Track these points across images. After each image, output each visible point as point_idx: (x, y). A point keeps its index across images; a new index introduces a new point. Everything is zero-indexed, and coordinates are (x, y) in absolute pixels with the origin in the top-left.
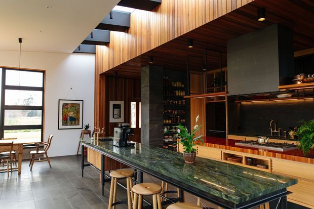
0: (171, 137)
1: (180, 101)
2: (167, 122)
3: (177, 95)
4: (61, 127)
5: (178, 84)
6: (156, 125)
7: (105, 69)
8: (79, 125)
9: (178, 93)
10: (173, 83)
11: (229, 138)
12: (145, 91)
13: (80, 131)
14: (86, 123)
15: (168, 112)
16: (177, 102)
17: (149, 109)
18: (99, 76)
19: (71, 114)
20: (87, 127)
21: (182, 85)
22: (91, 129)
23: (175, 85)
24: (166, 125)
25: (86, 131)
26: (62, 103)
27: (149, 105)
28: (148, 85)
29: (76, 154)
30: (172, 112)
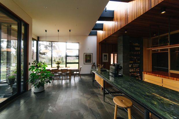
0: (132, 69)
1: (137, 52)
2: (131, 62)
3: (136, 49)
4: (85, 63)
5: (137, 44)
6: (126, 64)
7: (101, 40)
8: (91, 62)
9: (137, 49)
10: (133, 44)
11: (170, 72)
12: (120, 48)
13: (91, 65)
14: (93, 62)
15: (131, 58)
16: (135, 53)
17: (122, 56)
18: (98, 43)
19: (88, 59)
20: (94, 63)
21: (138, 44)
22: (96, 64)
23: (135, 45)
24: (130, 64)
25: (94, 65)
26: (85, 54)
27: (122, 54)
28: (122, 45)
29: (90, 73)
30: (133, 58)
